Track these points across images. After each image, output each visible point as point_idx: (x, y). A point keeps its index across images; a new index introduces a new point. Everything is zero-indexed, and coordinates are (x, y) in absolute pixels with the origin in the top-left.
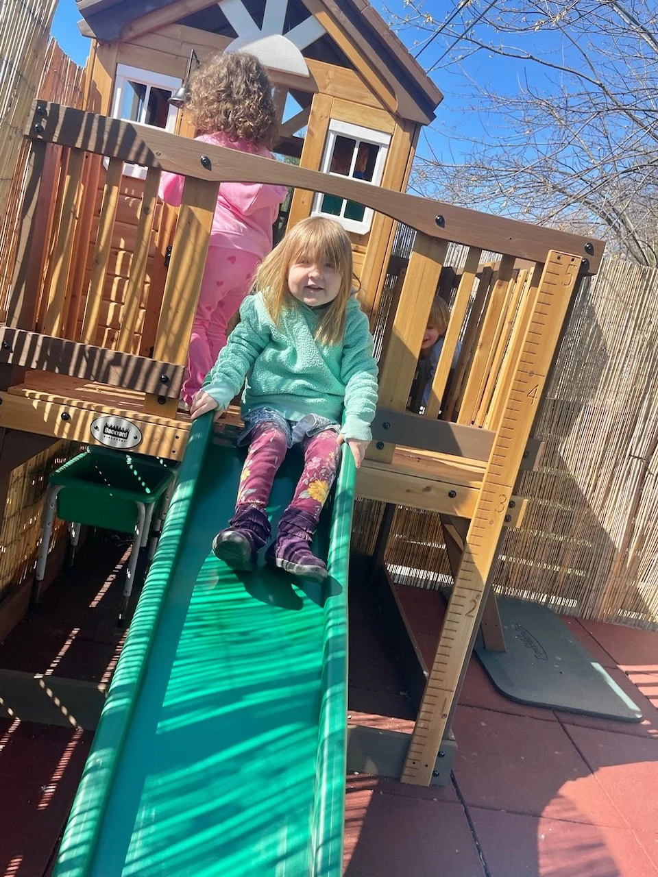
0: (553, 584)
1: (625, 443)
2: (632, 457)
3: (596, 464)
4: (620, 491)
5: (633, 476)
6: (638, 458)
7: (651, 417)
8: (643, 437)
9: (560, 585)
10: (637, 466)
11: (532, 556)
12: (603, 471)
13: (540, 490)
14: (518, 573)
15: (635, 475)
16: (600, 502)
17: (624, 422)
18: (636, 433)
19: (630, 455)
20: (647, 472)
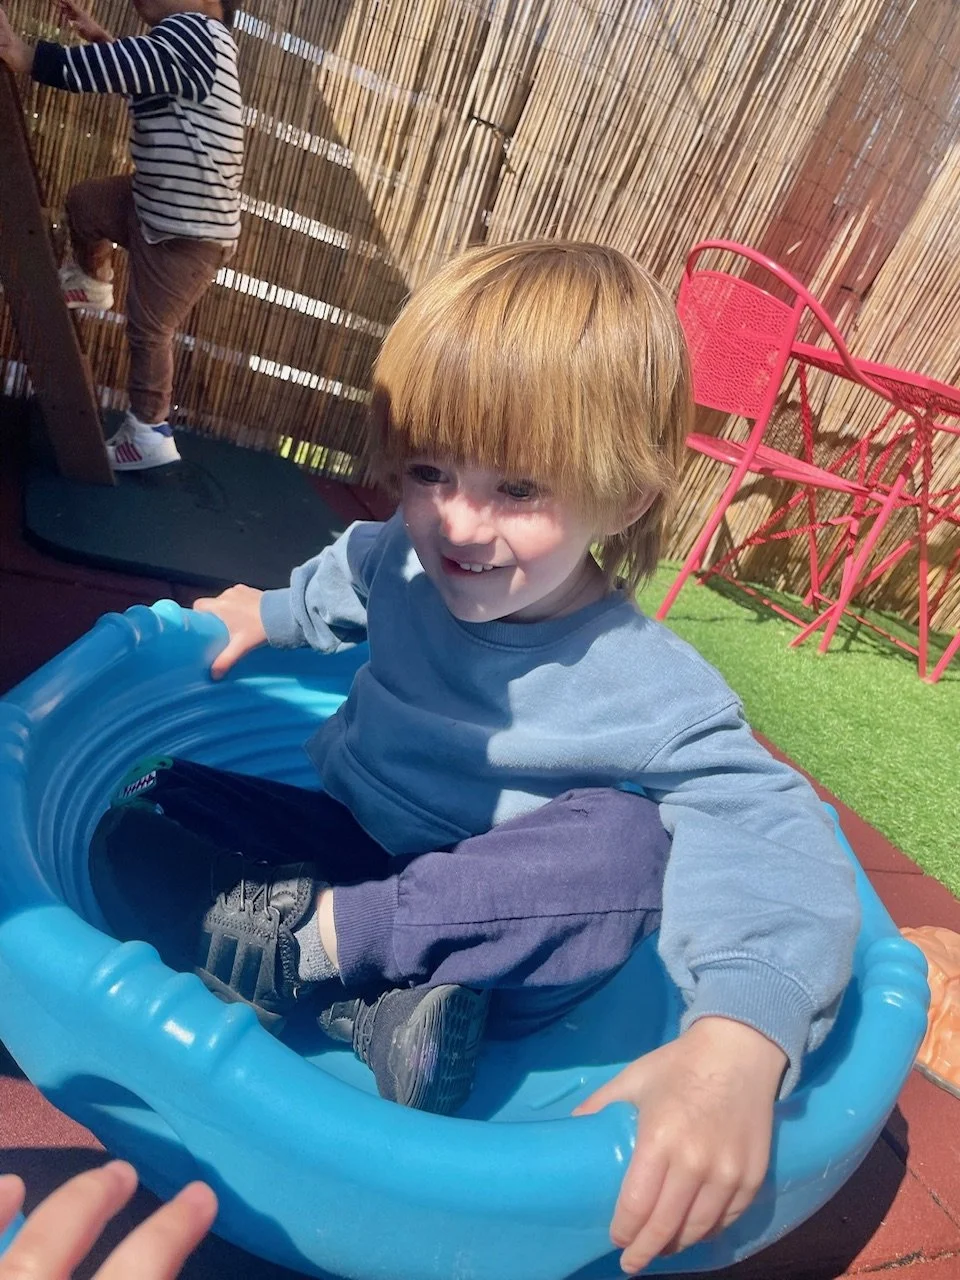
0: (306, 411)
1: (461, 81)
2: (474, 122)
3: (396, 122)
4: (447, 203)
5: (475, 170)
6: (488, 124)
7: (518, 23)
8: (499, 71)
9: (320, 413)
10: (483, 141)
11: (256, 342)
12: (412, 143)
13: (270, 170)
14: (226, 378)
15: (479, 167)
16: (404, 224)
17: (460, 22)
18: (486, 61)
19: (470, 116)
20: (504, 167)
